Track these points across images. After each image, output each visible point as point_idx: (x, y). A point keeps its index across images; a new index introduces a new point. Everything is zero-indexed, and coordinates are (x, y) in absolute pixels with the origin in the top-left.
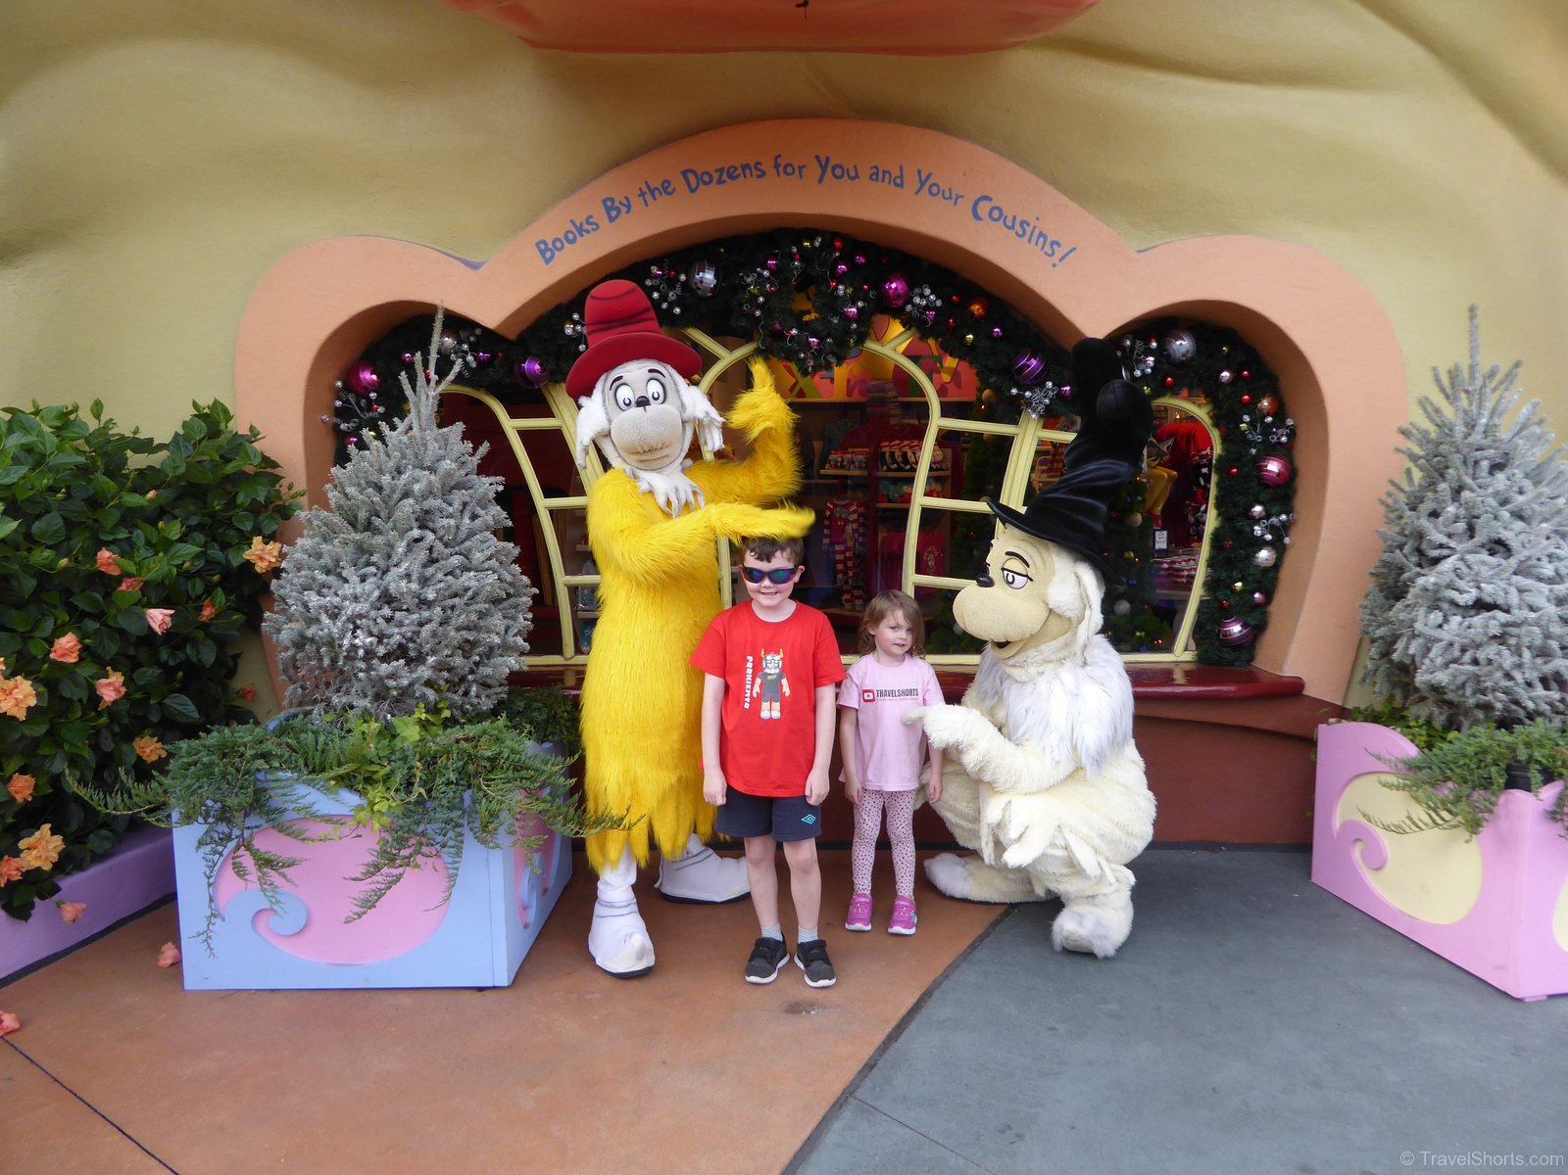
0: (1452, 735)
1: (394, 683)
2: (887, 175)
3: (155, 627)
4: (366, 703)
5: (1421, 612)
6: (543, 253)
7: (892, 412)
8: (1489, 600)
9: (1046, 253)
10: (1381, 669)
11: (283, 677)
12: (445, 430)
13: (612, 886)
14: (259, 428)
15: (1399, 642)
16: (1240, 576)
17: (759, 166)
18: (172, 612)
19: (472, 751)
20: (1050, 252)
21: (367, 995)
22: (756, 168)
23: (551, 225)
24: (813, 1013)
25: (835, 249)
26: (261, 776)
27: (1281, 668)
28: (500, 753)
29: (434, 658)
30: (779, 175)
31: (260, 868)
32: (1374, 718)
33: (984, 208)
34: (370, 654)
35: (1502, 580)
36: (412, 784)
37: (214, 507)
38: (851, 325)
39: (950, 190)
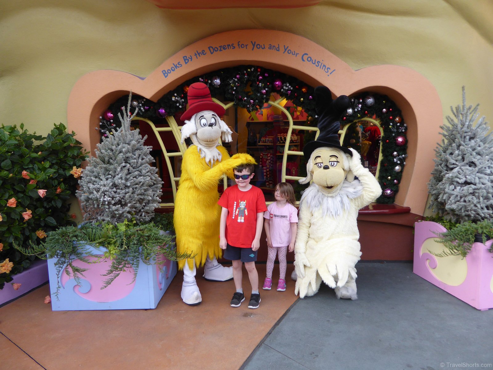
0: (458, 225)
1: (117, 212)
2: (274, 47)
3: (41, 195)
4: (108, 219)
5: (447, 185)
6: (164, 74)
7: (281, 125)
8: (469, 181)
9: (326, 72)
10: (435, 204)
11: (83, 211)
12: (133, 131)
13: (188, 276)
14: (75, 131)
15: (440, 195)
16: (390, 175)
17: (233, 45)
18: (46, 190)
19: (142, 234)
20: (327, 71)
21: (110, 312)
22: (232, 46)
23: (167, 65)
24: (252, 316)
25: (258, 72)
26: (75, 243)
27: (403, 204)
28: (151, 234)
29: (130, 204)
30: (239, 48)
31: (74, 272)
32: (433, 220)
33: (305, 57)
34: (109, 203)
35: (473, 175)
36: (123, 245)
37: (60, 157)
38: (264, 96)
39: (294, 52)
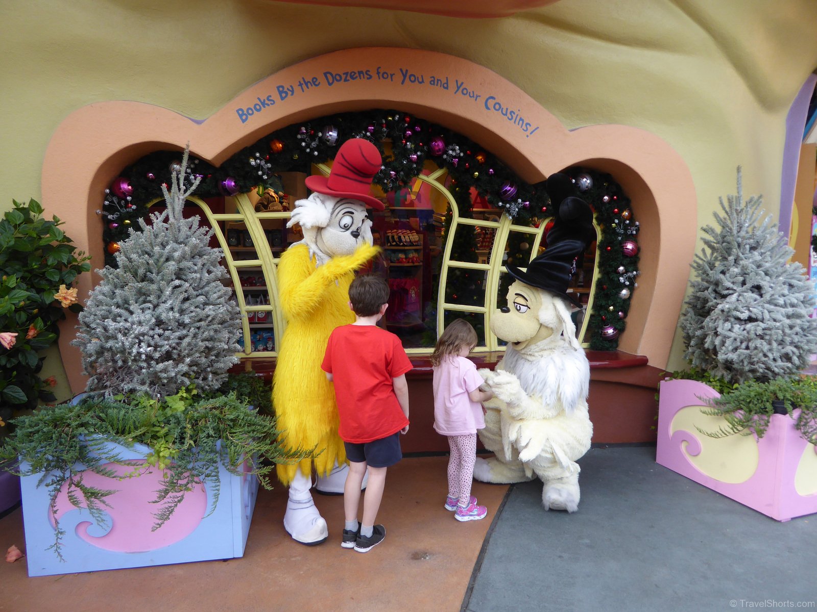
0: (736, 385)
1: (166, 375)
2: (439, 82)
3: (6, 345)
4: (146, 388)
5: (721, 322)
6: (241, 116)
7: (386, 215)
8: (754, 316)
9: (523, 129)
10: (696, 352)
11: (85, 373)
12: (190, 219)
13: (299, 491)
14: (59, 216)
15: (707, 338)
16: (612, 303)
17: (368, 73)
18: (16, 334)
19: (221, 416)
20: (525, 129)
21: (152, 570)
22: (366, 74)
23: (246, 100)
24: (427, 558)
25: (406, 122)
26: (82, 438)
27: (636, 351)
28: (238, 416)
29: (189, 359)
30: (379, 78)
31: (88, 498)
32: (687, 376)
33: (491, 103)
34: (149, 358)
35: (759, 306)
36: (184, 438)
37: (32, 267)
38: (413, 165)
39: (473, 92)
